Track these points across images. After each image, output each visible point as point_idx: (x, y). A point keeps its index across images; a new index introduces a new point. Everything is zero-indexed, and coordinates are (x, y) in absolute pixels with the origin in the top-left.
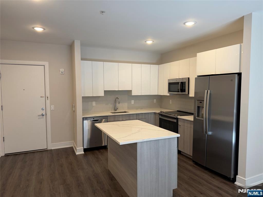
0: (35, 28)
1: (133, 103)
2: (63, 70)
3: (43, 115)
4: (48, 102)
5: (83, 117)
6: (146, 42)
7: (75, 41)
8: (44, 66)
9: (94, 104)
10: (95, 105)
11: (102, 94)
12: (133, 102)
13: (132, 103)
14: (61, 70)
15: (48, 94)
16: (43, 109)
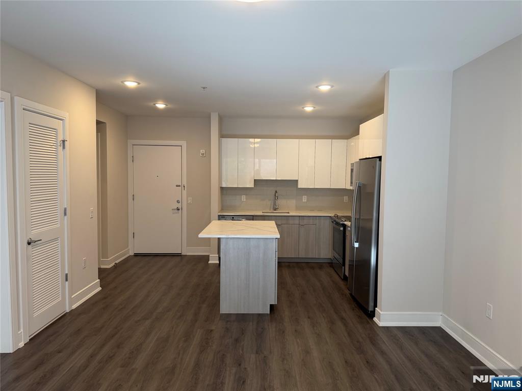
0: (156, 105)
1: (306, 201)
2: (204, 152)
3: (178, 210)
4: (185, 192)
5: (219, 214)
6: (303, 108)
7: (212, 113)
8: (181, 146)
9: (244, 198)
10: (245, 200)
11: (251, 185)
12: (305, 199)
13: (304, 201)
14: (201, 151)
15: (185, 183)
16: (178, 202)
